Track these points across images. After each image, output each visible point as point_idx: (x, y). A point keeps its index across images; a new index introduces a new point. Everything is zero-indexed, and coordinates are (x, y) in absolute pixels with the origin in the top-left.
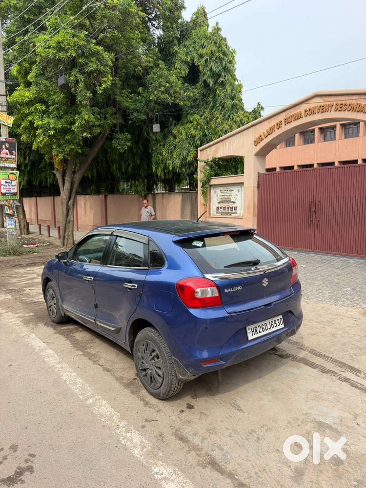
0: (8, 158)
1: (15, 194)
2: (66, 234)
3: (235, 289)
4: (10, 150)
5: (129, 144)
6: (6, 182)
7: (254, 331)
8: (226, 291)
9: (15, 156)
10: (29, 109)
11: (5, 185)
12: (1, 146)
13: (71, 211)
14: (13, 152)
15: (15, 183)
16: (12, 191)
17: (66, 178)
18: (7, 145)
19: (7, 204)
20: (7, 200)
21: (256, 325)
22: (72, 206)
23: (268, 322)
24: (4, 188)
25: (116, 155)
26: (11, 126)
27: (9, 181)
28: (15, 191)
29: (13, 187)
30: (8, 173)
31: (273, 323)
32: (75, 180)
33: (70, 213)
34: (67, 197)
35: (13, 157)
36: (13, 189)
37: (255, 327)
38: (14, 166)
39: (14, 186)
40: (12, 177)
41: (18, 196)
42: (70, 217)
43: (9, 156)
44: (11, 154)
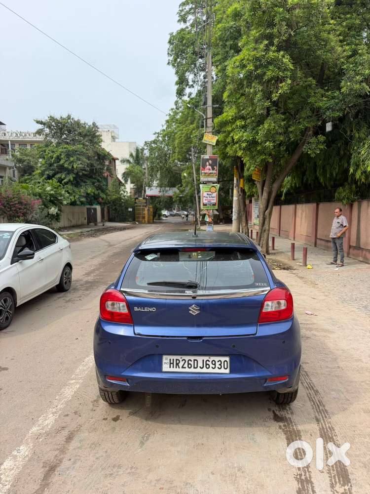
0: (210, 173)
1: (214, 205)
2: (261, 242)
3: (146, 309)
4: (212, 166)
5: (322, 147)
6: (208, 194)
7: (173, 363)
8: (136, 309)
9: (216, 170)
10: (232, 126)
11: (207, 197)
12: (206, 163)
13: (267, 220)
14: (215, 167)
15: (215, 195)
16: (212, 201)
17: (265, 188)
18: (210, 162)
19: (207, 213)
20: (207, 210)
21: (178, 357)
22: (268, 216)
23: (200, 359)
24: (205, 200)
25: (320, 160)
26: (214, 144)
27: (210, 193)
28: (215, 201)
29: (213, 199)
30: (210, 187)
31: (210, 363)
32: (273, 189)
33: (266, 222)
34: (264, 206)
35: (214, 172)
36: (213, 200)
37: (177, 360)
38: (215, 179)
39: (214, 197)
40: (213, 190)
41: (217, 206)
42: (266, 226)
43: (211, 171)
44: (213, 169)
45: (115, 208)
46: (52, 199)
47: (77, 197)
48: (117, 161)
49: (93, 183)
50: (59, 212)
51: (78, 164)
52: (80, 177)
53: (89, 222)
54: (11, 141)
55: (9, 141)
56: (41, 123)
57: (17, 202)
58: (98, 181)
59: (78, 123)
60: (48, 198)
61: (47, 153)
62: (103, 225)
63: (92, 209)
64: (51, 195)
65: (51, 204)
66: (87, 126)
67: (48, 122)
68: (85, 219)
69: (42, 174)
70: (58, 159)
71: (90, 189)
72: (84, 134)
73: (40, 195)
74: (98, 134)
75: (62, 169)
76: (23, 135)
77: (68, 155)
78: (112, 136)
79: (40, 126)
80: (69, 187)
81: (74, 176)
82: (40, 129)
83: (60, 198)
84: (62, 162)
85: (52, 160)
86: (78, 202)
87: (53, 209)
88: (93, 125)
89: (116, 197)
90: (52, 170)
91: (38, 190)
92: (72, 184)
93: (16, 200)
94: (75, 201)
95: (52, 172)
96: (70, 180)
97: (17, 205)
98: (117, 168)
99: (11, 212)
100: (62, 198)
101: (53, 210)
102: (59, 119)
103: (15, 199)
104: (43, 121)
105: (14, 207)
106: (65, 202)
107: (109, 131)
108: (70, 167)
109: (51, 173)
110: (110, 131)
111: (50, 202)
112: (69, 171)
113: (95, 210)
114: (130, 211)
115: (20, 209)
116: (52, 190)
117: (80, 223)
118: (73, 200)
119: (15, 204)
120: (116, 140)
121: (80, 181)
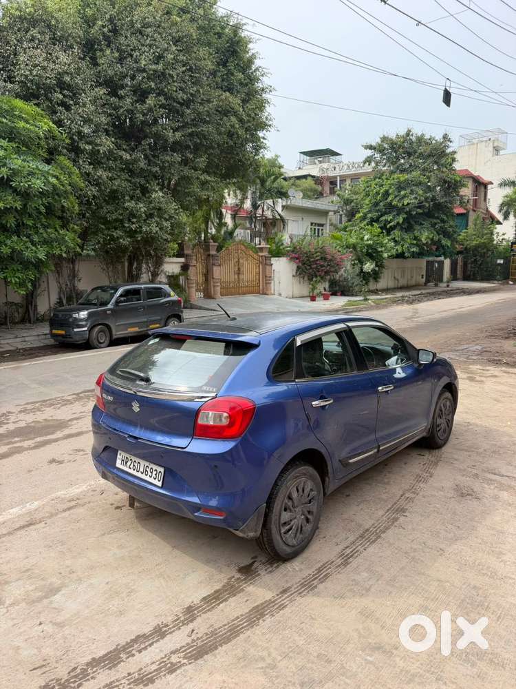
7: (124, 461)
21: (128, 455)
23: (143, 463)
31: (148, 470)
37: (127, 458)
45: (475, 260)
46: (370, 251)
47: (406, 245)
48: (489, 187)
49: (433, 225)
50: (377, 269)
51: (411, 200)
52: (414, 217)
53: (428, 281)
54: (340, 176)
55: (338, 178)
56: (371, 147)
57: (318, 258)
58: (443, 221)
59: (420, 140)
60: (365, 250)
61: (373, 188)
62: (448, 286)
63: (436, 261)
64: (368, 246)
65: (368, 258)
66: (434, 142)
67: (380, 145)
68: (422, 278)
69: (364, 218)
70: (387, 194)
71: (426, 234)
72: (426, 154)
73: (354, 247)
74: (448, 151)
75: (390, 208)
76: (356, 166)
77: (400, 187)
78: (494, 147)
79: (369, 153)
80: (397, 233)
81: (405, 216)
82: (368, 157)
83: (380, 250)
84: (390, 199)
85: (379, 198)
86: (406, 254)
87: (368, 264)
88: (444, 138)
89: (478, 242)
90: (377, 211)
91: (353, 240)
92: (402, 229)
93: (319, 256)
94: (403, 253)
95: (377, 214)
96: (398, 223)
97: (318, 262)
98: (489, 197)
99: (311, 271)
100: (383, 249)
101: (369, 266)
102: (394, 138)
103: (318, 254)
104: (374, 144)
105: (316, 264)
106: (385, 255)
107: (490, 139)
108: (400, 205)
109: (375, 215)
110: (492, 139)
111: (366, 255)
112: (400, 211)
113: (441, 263)
114: (500, 264)
115: (322, 266)
116: (370, 239)
117: (413, 282)
118: (400, 251)
119: (317, 260)
120: (502, 152)
121: (413, 223)
